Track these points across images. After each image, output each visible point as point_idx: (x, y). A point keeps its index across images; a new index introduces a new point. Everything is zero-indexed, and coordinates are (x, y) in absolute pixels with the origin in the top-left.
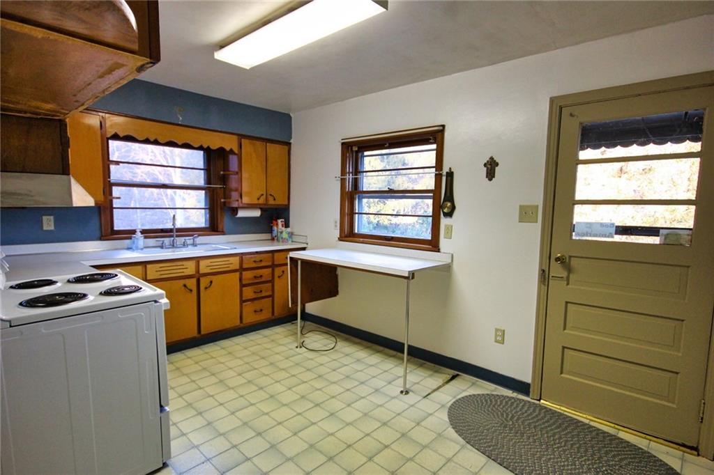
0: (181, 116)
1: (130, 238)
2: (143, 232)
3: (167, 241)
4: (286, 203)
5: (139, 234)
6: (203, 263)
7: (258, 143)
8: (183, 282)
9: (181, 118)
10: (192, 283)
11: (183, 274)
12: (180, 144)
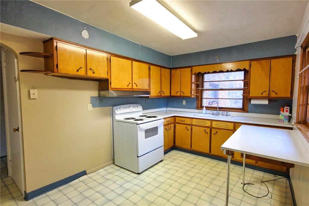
0: (218, 60)
1: (202, 110)
2: (206, 107)
3: (215, 112)
4: (289, 95)
5: (204, 108)
6: (214, 123)
7: (263, 62)
8: (205, 129)
9: (218, 61)
10: (208, 130)
11: (205, 125)
12: (218, 71)
